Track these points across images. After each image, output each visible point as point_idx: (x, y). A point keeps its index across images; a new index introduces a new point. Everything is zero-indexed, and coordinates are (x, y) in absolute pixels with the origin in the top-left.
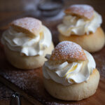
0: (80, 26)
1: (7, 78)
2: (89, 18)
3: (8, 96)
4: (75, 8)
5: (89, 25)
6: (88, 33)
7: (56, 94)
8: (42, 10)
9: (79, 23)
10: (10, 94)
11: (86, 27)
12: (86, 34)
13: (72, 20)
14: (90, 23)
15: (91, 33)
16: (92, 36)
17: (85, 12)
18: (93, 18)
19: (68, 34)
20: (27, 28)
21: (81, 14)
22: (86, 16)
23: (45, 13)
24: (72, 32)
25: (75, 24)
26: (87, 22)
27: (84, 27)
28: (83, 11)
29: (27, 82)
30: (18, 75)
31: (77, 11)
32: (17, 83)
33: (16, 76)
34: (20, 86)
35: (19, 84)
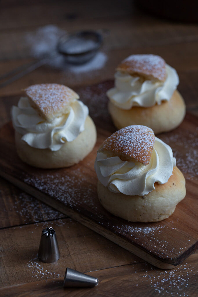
0: (146, 92)
1: (41, 188)
2: (160, 78)
3: (45, 217)
5: (160, 90)
6: (159, 103)
9: (145, 87)
10: (48, 214)
11: (157, 92)
12: (156, 104)
13: (134, 82)
14: (162, 86)
15: (164, 102)
16: (166, 106)
17: (153, 67)
18: (165, 78)
19: (129, 106)
21: (148, 73)
22: (155, 75)
24: (136, 103)
25: (138, 89)
26: (157, 84)
27: (153, 93)
28: (149, 68)
29: (73, 193)
30: (56, 181)
31: (140, 68)
32: (59, 197)
33: (54, 184)
34: (64, 201)
35: (61, 198)
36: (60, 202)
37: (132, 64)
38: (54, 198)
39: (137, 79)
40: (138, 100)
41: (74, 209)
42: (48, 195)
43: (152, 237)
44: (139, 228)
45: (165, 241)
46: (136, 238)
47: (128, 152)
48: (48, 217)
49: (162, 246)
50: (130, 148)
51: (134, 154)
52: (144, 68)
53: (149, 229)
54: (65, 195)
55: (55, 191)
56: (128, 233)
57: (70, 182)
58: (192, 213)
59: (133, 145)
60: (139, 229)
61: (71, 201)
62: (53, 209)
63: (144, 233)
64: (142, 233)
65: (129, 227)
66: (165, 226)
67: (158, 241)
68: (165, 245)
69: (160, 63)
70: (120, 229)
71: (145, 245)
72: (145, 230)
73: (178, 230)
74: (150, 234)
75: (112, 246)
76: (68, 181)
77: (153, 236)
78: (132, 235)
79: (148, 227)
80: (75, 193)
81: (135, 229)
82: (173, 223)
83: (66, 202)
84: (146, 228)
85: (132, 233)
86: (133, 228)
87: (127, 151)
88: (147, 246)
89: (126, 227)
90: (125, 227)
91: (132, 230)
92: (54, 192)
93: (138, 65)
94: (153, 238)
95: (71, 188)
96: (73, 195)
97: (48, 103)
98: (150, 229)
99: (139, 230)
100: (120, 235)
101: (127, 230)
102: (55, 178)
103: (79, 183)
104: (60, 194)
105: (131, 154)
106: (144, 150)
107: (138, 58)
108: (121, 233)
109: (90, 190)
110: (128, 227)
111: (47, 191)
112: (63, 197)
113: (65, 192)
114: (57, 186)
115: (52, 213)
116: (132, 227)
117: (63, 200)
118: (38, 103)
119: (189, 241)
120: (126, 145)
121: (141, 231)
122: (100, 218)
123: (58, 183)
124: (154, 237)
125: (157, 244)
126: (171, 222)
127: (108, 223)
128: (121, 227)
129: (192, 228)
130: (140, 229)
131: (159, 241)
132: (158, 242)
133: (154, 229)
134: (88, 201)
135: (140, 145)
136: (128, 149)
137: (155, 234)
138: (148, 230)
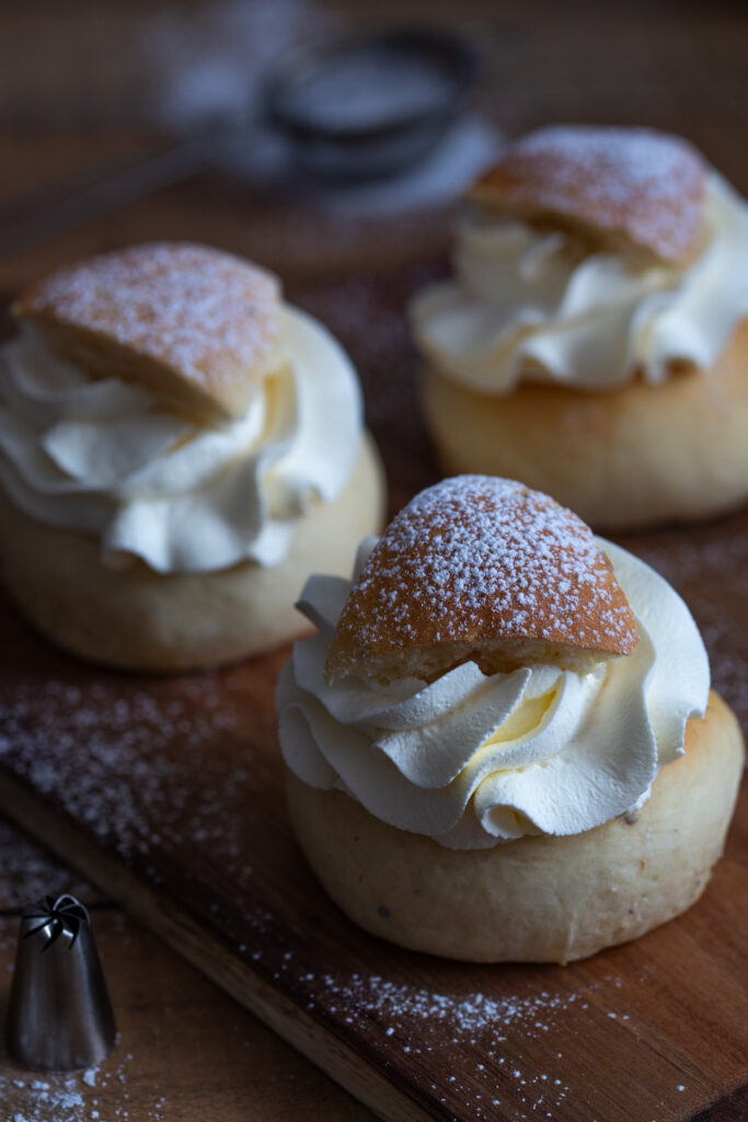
0: (594, 313)
2: (665, 249)
4: (554, 161)
5: (661, 309)
6: (655, 372)
7: (384, 912)
8: (301, 132)
9: (587, 287)
10: (18, 878)
11: (642, 319)
12: (639, 376)
13: (534, 260)
14: (674, 288)
15: (680, 368)
16: (692, 391)
17: (639, 195)
18: (696, 249)
19: (500, 378)
20: (156, 351)
21: (604, 219)
22: (642, 230)
23: (328, 158)
24: (532, 362)
25: (551, 296)
26: (654, 278)
27: (621, 322)
28: (617, 192)
29: (153, 783)
30: (85, 718)
31: (571, 191)
32: (75, 798)
33: (71, 730)
34: (96, 822)
35: (88, 806)
36: (79, 828)
37: (539, 170)
38: (50, 802)
39: (552, 244)
40: (550, 351)
41: (137, 865)
42: (25, 784)
43: (492, 1049)
44: (436, 997)
45: (553, 1077)
46: (407, 1049)
49: (530, 1102)
52: (594, 193)
53: (487, 1008)
54: (110, 793)
55: (66, 769)
56: (373, 1015)
57: (153, 729)
58: (731, 944)
60: (437, 1003)
61: (130, 827)
63: (458, 1023)
64: (447, 1026)
65: (387, 986)
66: (572, 999)
67: (518, 1074)
68: (550, 1101)
69: (677, 174)
70: (339, 996)
71: (448, 1089)
72: (464, 1011)
73: (634, 1029)
74: (486, 1036)
75: (292, 1077)
76: (146, 724)
77: (499, 1044)
78: (391, 1031)
79: (486, 996)
80: (165, 786)
81: (414, 1001)
82: (618, 985)
83: (103, 830)
84: (472, 1002)
85: (397, 1018)
86: (406, 994)
88: (452, 1094)
89: (374, 986)
90: (367, 985)
91: (400, 1002)
92: (57, 768)
93: (564, 176)
94: (497, 1057)
95: (148, 758)
96: (147, 797)
98: (490, 1009)
99: (434, 1009)
100: (333, 1026)
101: (375, 1002)
102: (81, 706)
103: (194, 740)
104: (86, 782)
107: (573, 145)
108: (337, 1012)
109: (241, 775)
110: (380, 985)
111: (28, 764)
112: (97, 800)
113: (112, 777)
114: (84, 741)
116: (404, 989)
117: (91, 814)
119: (681, 1088)
121: (443, 1013)
122: (254, 924)
123: (92, 729)
124: (501, 1050)
125: (510, 1090)
126: (608, 978)
127: (288, 956)
128: (345, 982)
129: (710, 1024)
130: (442, 1000)
131: (522, 1078)
132: (519, 1079)
133: (512, 1011)
134: (218, 832)
137: (511, 1039)
138: (483, 1014)
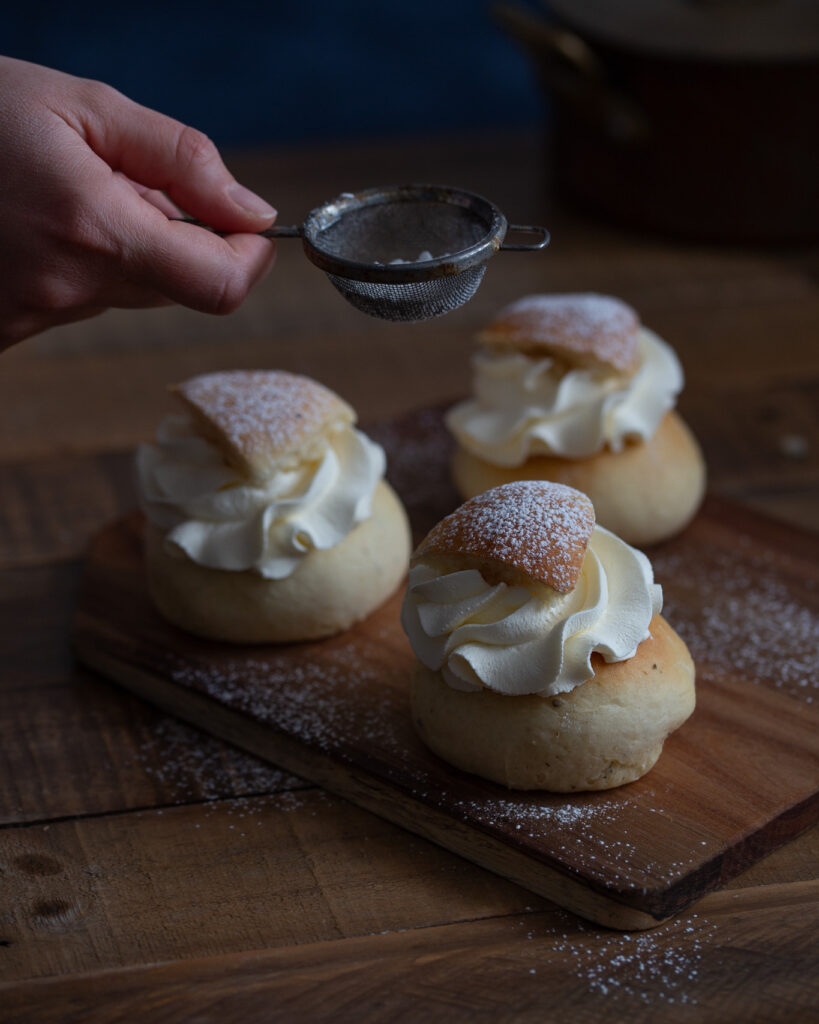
0: (574, 409)
1: (227, 696)
2: (619, 364)
3: (239, 786)
4: (541, 315)
5: (619, 403)
6: (617, 446)
9: (570, 391)
10: (249, 777)
11: (607, 408)
12: (607, 448)
13: (533, 376)
14: (625, 389)
15: (631, 441)
16: (640, 457)
17: (598, 330)
18: (637, 363)
19: (516, 456)
21: (578, 346)
22: (604, 352)
24: (538, 442)
25: (548, 399)
26: (611, 385)
27: (595, 412)
28: (583, 330)
29: (332, 710)
30: (277, 678)
31: (553, 331)
32: (284, 721)
33: (270, 685)
34: (301, 732)
35: (293, 724)
36: (289, 738)
37: (530, 321)
38: (268, 725)
39: (545, 365)
40: (549, 434)
41: (335, 755)
42: (248, 716)
43: (583, 831)
44: (542, 808)
45: (624, 842)
46: (531, 835)
47: (509, 552)
48: (250, 785)
49: (613, 856)
50: (514, 540)
51: (526, 560)
52: (569, 331)
53: (575, 811)
54: (306, 717)
55: (274, 706)
56: (505, 820)
57: (322, 681)
58: (717, 771)
59: (525, 533)
60: (543, 811)
61: (323, 734)
62: (265, 763)
63: (559, 820)
64: (553, 822)
65: (511, 804)
66: (626, 803)
67: (602, 843)
68: (625, 856)
69: (619, 318)
70: (482, 811)
71: (562, 853)
72: (561, 814)
73: (668, 816)
74: (578, 825)
75: (455, 867)
76: (316, 679)
77: (587, 829)
78: (519, 827)
79: (573, 805)
80: (339, 711)
81: (528, 811)
82: (653, 795)
83: (307, 737)
84: (565, 809)
85: (521, 821)
86: (523, 808)
87: (504, 551)
88: (565, 855)
89: (502, 805)
90: (498, 805)
91: (520, 812)
92: (268, 707)
93: (547, 322)
94: (588, 835)
95: (324, 697)
96: (331, 718)
97: (255, 422)
98: (577, 811)
99: (542, 814)
100: (482, 828)
101: (505, 812)
102: (273, 671)
103: (351, 686)
104: (289, 713)
105: (516, 557)
106: (560, 548)
107: (551, 305)
108: (483, 820)
109: (387, 703)
110: (506, 804)
111: (248, 705)
112: (299, 722)
113: (303, 708)
114: (281, 691)
115: (262, 775)
116: (521, 805)
117: (297, 729)
118: (222, 422)
119: (704, 843)
120: (502, 531)
121: (548, 816)
122: (418, 779)
123: (283, 685)
124: (588, 832)
125: (600, 851)
126: (646, 792)
127: (444, 794)
128: (484, 804)
129: (713, 811)
130: (546, 809)
131: (605, 844)
132: (604, 846)
133: (591, 812)
134: (381, 733)
135: (545, 534)
136: (509, 544)
137: (594, 825)
138: (573, 814)
